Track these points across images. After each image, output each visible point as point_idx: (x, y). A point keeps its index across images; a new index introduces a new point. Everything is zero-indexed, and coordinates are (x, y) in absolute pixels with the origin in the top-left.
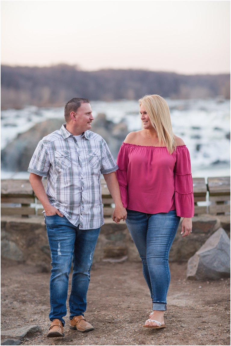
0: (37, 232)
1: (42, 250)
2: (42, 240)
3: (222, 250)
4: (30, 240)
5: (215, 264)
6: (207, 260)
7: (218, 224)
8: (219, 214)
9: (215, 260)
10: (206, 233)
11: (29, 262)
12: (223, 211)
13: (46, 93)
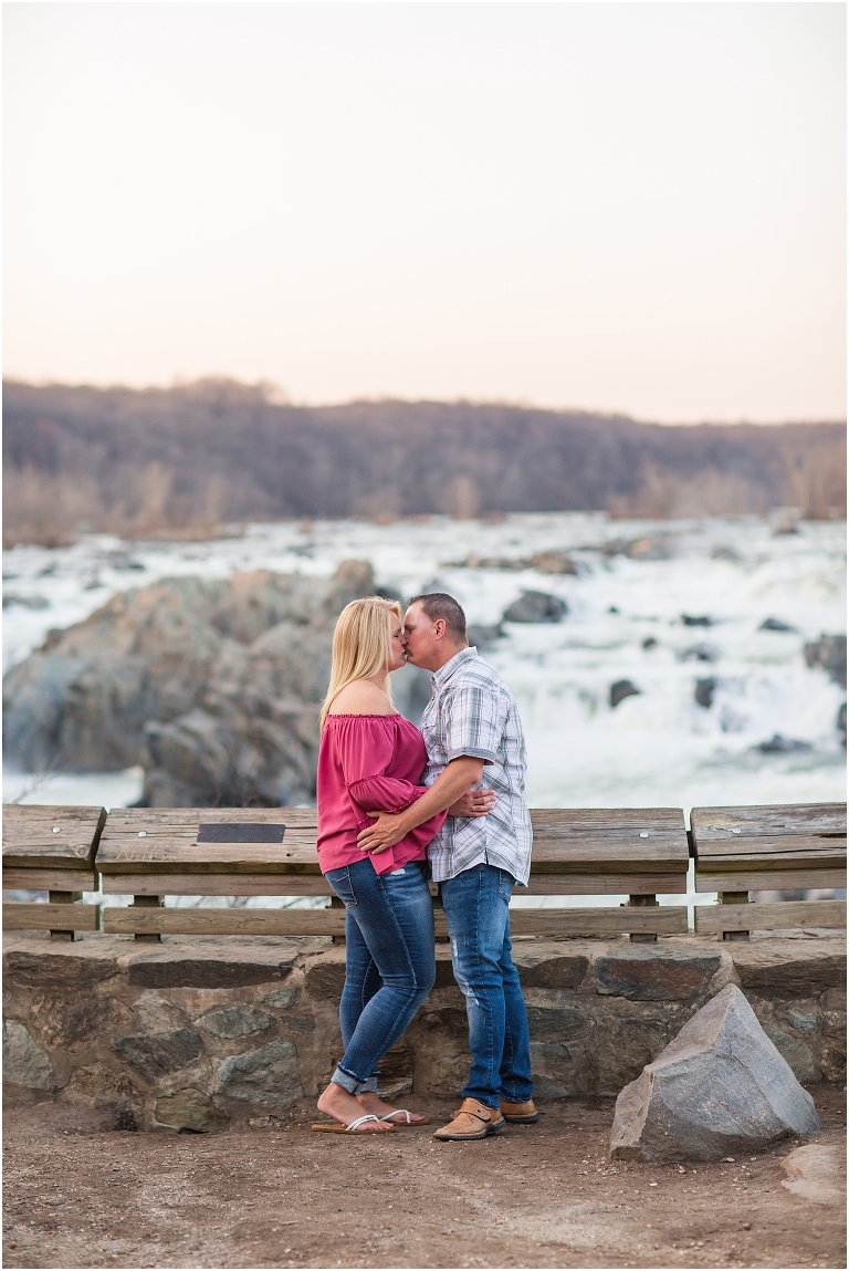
0: (102, 989)
1: (119, 1053)
2: (119, 1017)
3: (730, 1058)
4: (78, 1018)
5: (706, 1108)
6: (681, 1091)
7: (726, 972)
8: (728, 936)
9: (707, 1093)
10: (686, 1002)
11: (72, 1093)
12: (745, 927)
13: (155, 486)
